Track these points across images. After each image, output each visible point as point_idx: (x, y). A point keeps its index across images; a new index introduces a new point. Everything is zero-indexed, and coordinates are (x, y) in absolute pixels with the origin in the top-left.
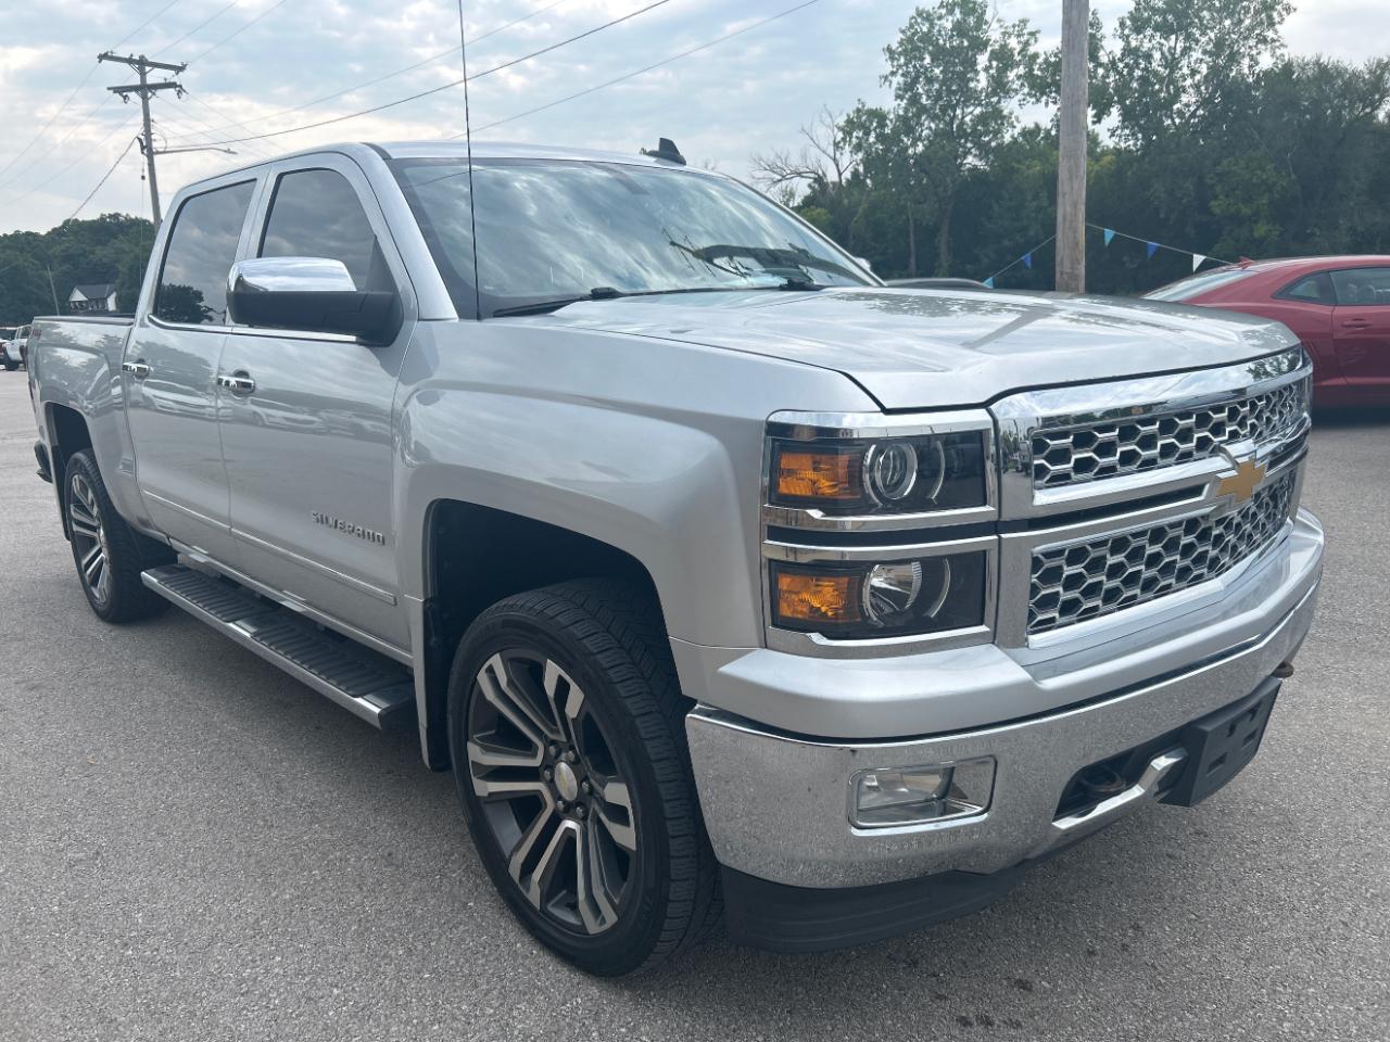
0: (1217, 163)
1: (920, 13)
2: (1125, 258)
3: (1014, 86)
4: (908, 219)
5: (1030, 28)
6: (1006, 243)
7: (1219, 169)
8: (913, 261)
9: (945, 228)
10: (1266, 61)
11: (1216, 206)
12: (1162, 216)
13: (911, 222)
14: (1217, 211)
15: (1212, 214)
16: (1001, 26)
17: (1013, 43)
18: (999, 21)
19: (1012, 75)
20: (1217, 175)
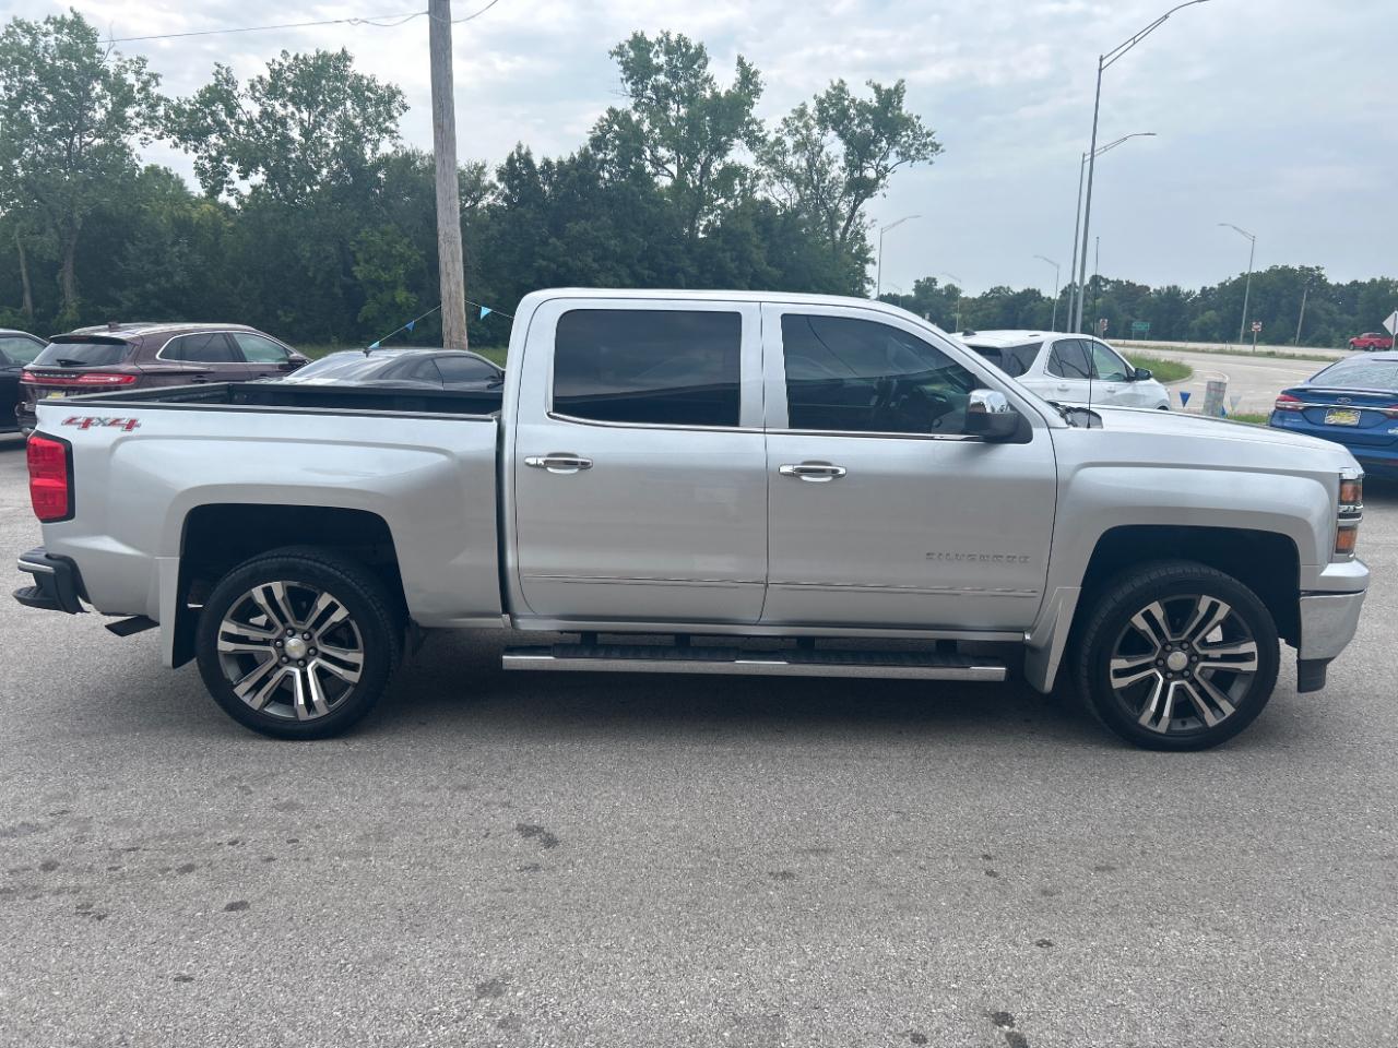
0: (357, 231)
1: (19, 24)
2: (279, 312)
3: (133, 123)
4: (16, 249)
5: (149, 68)
6: (149, 286)
7: (359, 238)
8: (27, 297)
9: (69, 265)
10: (386, 147)
11: (359, 272)
12: (310, 274)
13: (22, 254)
14: (359, 276)
15: (355, 278)
16: (120, 60)
17: (130, 78)
18: (116, 53)
19: (130, 112)
20: (358, 242)
